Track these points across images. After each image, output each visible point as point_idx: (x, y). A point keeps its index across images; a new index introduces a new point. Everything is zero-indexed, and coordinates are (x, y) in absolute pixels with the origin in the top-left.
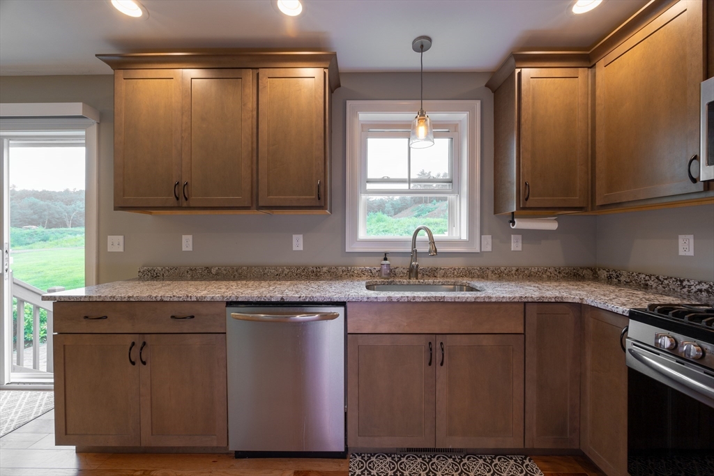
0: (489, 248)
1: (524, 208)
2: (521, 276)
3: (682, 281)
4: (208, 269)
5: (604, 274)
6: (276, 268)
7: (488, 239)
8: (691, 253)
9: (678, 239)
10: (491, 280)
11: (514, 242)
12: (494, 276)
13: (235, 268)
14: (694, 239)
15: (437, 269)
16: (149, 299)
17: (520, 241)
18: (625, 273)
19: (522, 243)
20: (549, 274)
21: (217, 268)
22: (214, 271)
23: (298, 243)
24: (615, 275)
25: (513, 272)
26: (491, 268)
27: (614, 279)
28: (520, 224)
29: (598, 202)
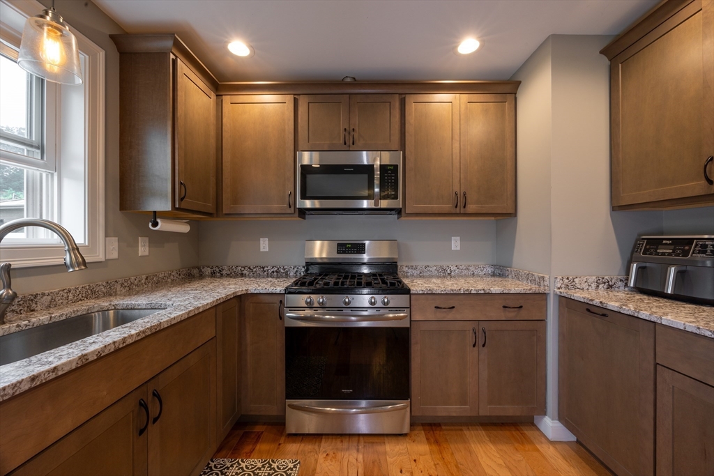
0: (115, 255)
1: (179, 209)
2: (150, 285)
3: (263, 268)
5: (208, 271)
7: (114, 242)
8: (267, 250)
9: (259, 240)
10: (120, 295)
11: (142, 246)
12: (123, 291)
14: (269, 240)
15: (36, 296)
17: (147, 244)
18: (226, 268)
19: (149, 247)
20: (172, 277)
24: (218, 270)
25: (143, 281)
26: (121, 281)
27: (217, 273)
28: (162, 225)
29: (225, 211)
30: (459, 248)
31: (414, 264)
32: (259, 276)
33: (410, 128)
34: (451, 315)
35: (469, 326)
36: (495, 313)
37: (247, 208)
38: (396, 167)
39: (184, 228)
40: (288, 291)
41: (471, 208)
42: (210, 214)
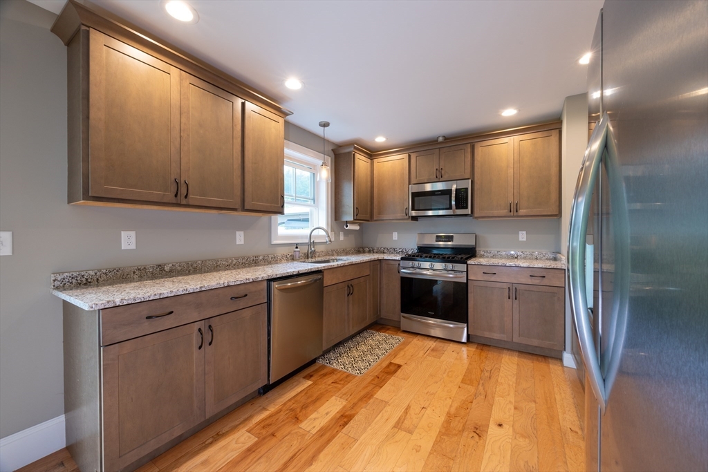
0: (333, 239)
1: (355, 219)
2: (344, 253)
4: (161, 267)
5: (367, 250)
6: (226, 260)
7: (333, 234)
8: (397, 239)
9: (393, 234)
11: (341, 236)
12: (336, 254)
13: (190, 263)
16: (218, 286)
17: (343, 235)
19: (344, 237)
20: (352, 251)
21: (170, 265)
22: (167, 268)
23: (240, 238)
24: (372, 249)
25: (342, 252)
27: (371, 251)
28: (350, 227)
29: (375, 219)
30: (525, 239)
31: (489, 250)
32: (392, 253)
33: (477, 164)
34: (493, 278)
35: (506, 286)
36: (524, 279)
37: (386, 217)
38: (467, 189)
39: (357, 228)
40: (402, 259)
41: (522, 212)
42: (368, 221)
